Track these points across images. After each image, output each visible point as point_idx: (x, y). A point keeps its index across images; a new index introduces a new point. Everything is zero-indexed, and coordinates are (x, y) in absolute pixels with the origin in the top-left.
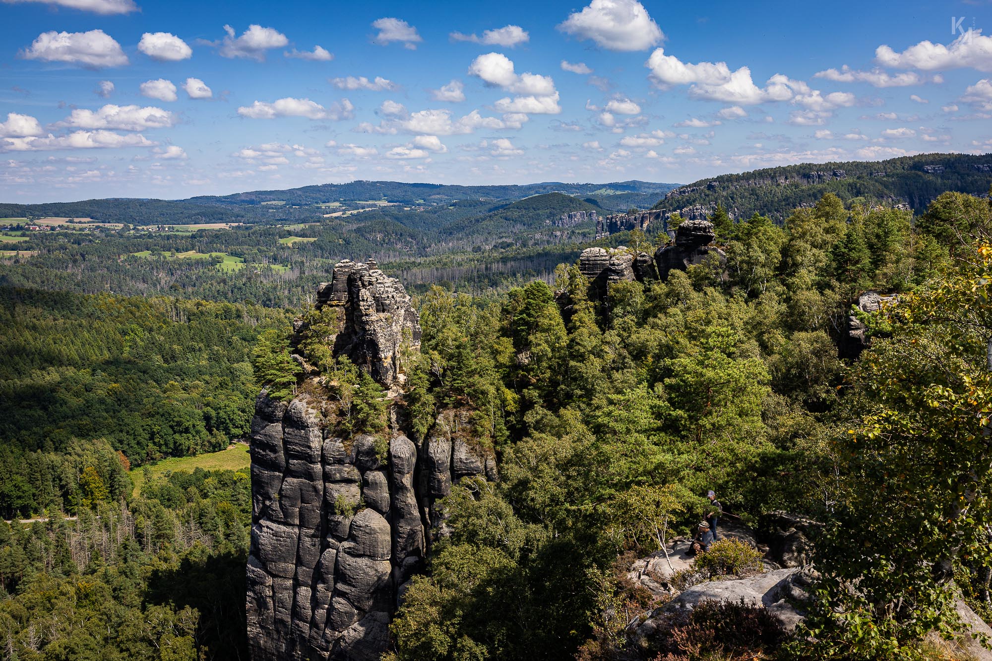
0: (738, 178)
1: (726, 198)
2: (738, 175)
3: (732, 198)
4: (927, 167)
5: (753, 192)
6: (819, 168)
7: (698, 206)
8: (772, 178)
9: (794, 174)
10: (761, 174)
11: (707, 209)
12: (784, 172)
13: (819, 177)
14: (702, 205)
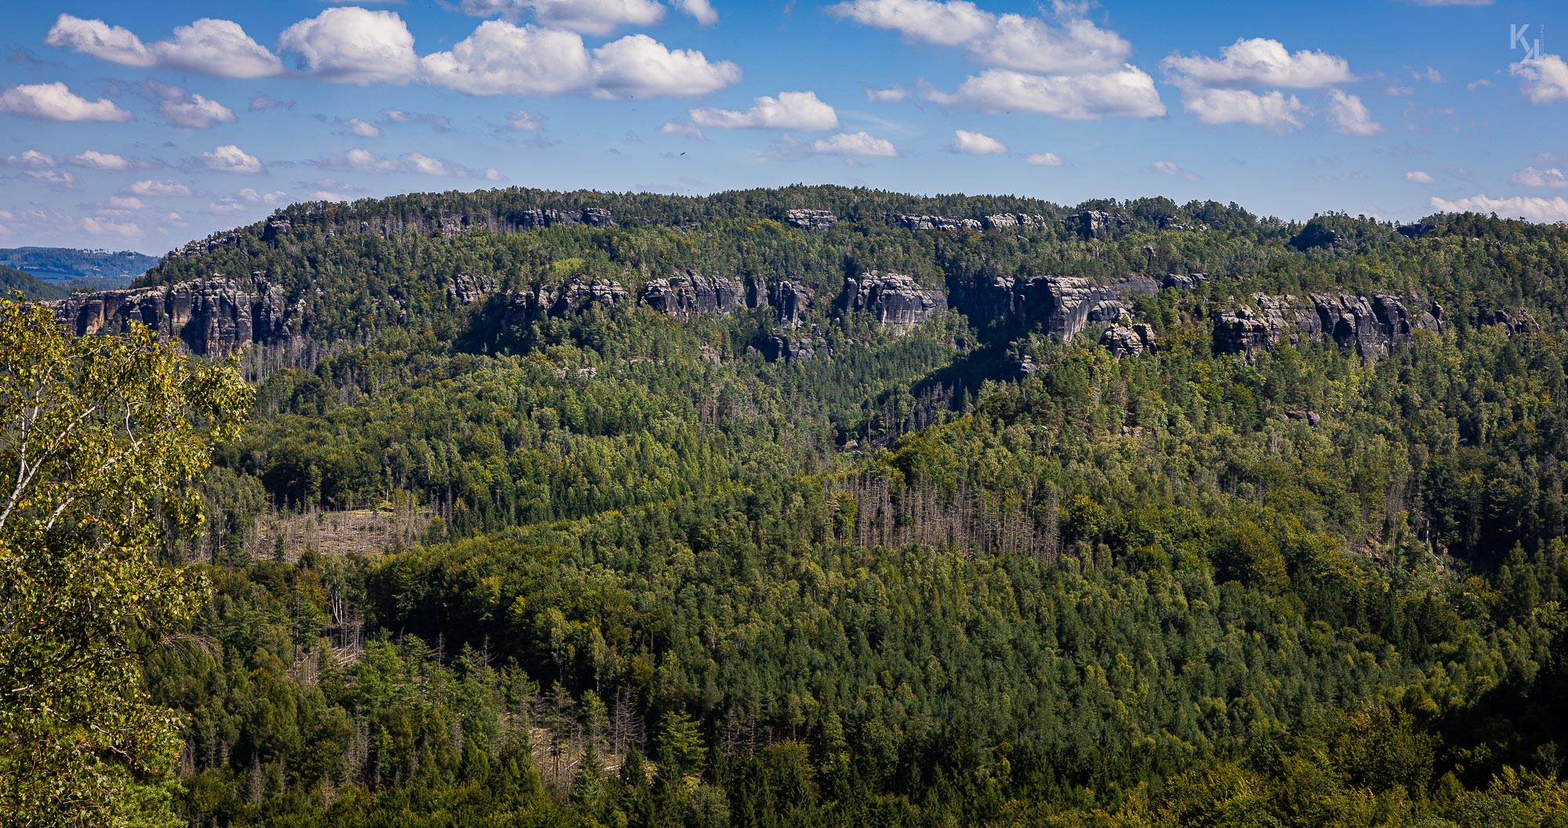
0: (341, 214)
1: (298, 262)
2: (342, 206)
3: (313, 262)
4: (795, 213)
5: (370, 250)
6: (552, 201)
7: (218, 279)
8: (428, 218)
9: (486, 212)
10: (402, 208)
11: (245, 288)
12: (461, 206)
13: (547, 221)
14: (229, 275)
